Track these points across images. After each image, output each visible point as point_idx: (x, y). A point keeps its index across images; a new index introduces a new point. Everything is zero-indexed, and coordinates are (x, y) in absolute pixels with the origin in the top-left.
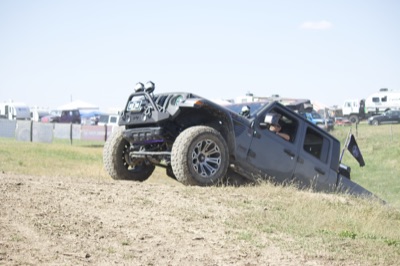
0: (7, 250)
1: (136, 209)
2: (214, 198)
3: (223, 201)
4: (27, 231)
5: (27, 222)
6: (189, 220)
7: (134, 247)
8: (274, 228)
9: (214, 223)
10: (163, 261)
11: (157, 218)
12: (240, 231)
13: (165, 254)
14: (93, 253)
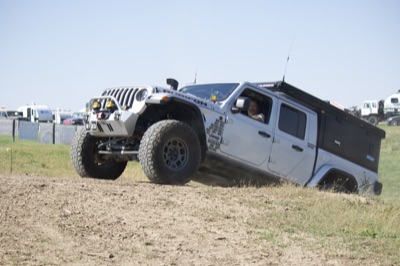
0: (32, 251)
1: (159, 210)
2: (236, 199)
3: (245, 201)
4: (52, 232)
5: (51, 223)
6: (211, 220)
7: (157, 247)
8: (294, 228)
9: (236, 223)
11: (180, 219)
12: (262, 231)
14: (116, 253)
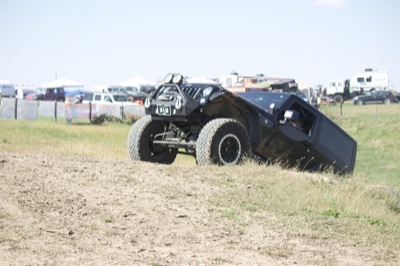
1: (120, 186)
2: (198, 177)
3: (207, 179)
4: (12, 208)
5: (10, 199)
6: (172, 198)
7: (117, 225)
8: (256, 207)
9: (198, 201)
10: (146, 238)
11: (141, 196)
12: (223, 209)
13: (149, 231)
14: (76, 230)
